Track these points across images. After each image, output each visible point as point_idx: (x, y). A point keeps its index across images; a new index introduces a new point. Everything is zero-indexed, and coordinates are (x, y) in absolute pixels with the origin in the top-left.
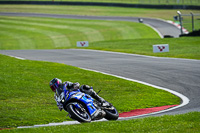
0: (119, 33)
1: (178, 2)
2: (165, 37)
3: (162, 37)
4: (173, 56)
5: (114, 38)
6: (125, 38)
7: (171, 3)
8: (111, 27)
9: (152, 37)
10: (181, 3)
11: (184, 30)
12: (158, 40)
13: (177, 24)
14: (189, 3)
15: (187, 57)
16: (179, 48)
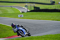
0: (7, 11)
1: (26, 1)
2: (22, 12)
3: (21, 12)
4: (25, 18)
5: (6, 13)
6: (9, 13)
7: (24, 1)
8: (5, 9)
9: (18, 12)
10: (27, 1)
11: (28, 10)
12: (20, 13)
13: (26, 8)
14: (30, 1)
15: (29, 19)
16: (27, 16)
